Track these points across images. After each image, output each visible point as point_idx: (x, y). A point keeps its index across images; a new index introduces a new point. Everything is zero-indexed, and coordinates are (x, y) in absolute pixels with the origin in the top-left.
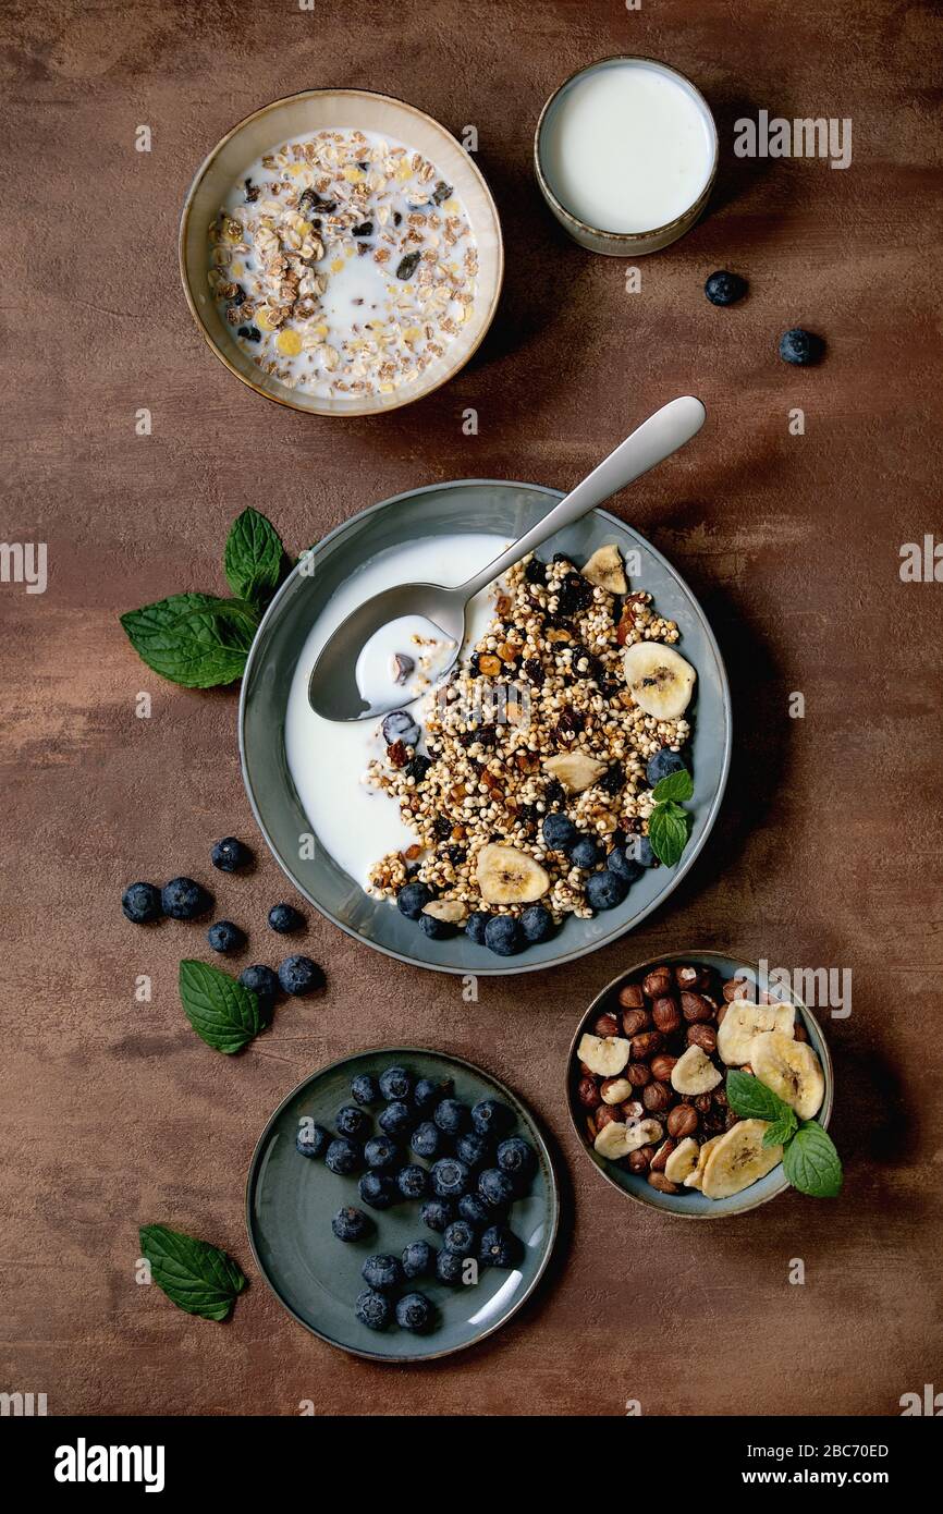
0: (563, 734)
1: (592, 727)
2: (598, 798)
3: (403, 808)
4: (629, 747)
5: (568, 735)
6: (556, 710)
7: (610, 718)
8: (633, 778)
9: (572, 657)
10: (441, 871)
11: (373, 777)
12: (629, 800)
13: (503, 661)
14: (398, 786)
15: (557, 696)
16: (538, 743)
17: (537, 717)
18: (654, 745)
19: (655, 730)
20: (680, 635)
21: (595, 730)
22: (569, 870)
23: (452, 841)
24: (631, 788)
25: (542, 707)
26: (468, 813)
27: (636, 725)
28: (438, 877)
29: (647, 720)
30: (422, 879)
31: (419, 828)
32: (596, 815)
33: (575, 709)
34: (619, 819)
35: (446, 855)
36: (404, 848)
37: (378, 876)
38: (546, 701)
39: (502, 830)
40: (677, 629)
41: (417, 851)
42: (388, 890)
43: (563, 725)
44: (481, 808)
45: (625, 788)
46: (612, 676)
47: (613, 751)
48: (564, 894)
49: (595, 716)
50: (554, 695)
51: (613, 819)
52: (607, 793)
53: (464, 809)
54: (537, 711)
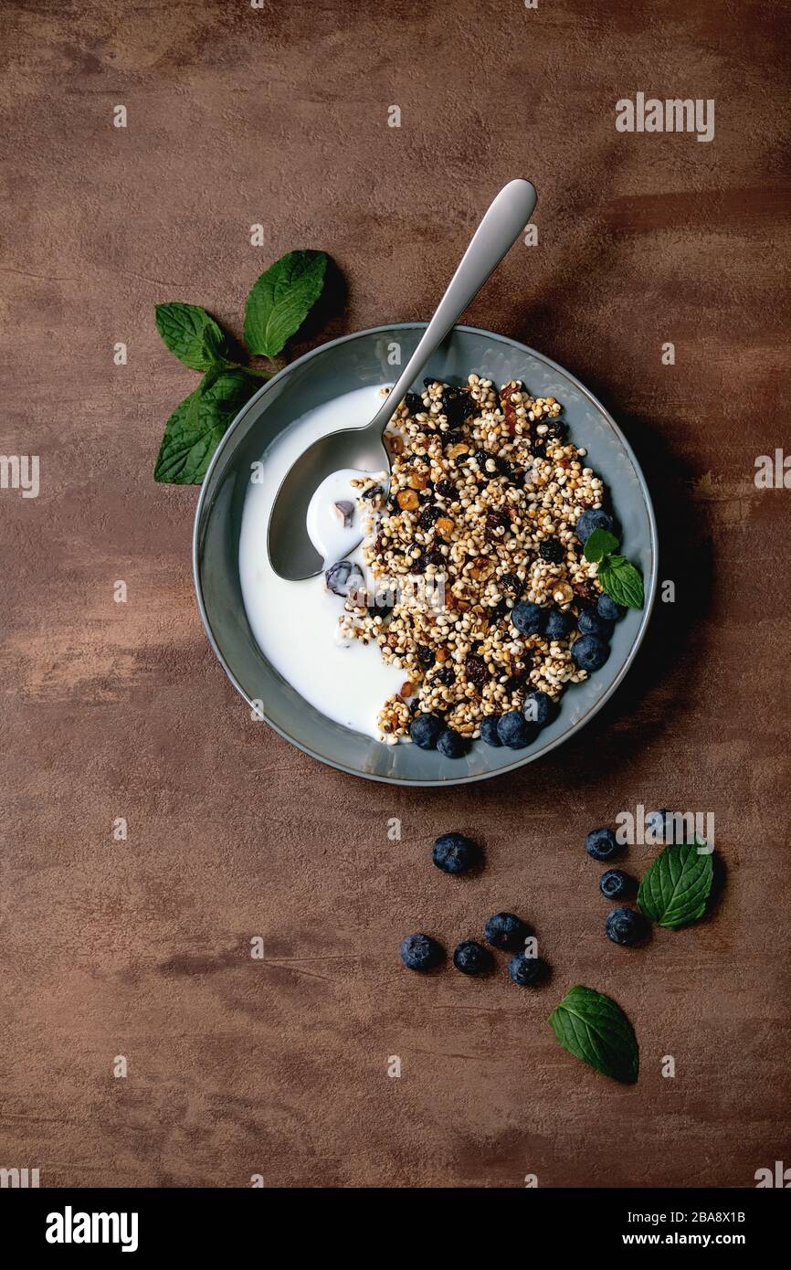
0: (494, 531)
1: (518, 516)
2: (548, 572)
3: (382, 647)
4: (556, 521)
5: (499, 531)
6: (481, 515)
7: (529, 503)
8: (570, 547)
9: (478, 462)
10: (439, 696)
11: (346, 629)
12: (574, 567)
13: (417, 491)
14: (371, 630)
15: (476, 502)
16: (476, 547)
17: (467, 527)
18: (577, 510)
19: (573, 497)
20: (562, 407)
21: (522, 518)
22: (549, 647)
23: (438, 665)
24: (571, 556)
25: (467, 517)
26: (445, 630)
27: (555, 499)
28: (439, 703)
29: (563, 491)
30: (425, 710)
31: (402, 662)
32: (551, 587)
33: (495, 507)
34: (573, 587)
35: (437, 681)
37: (386, 723)
38: (469, 511)
39: (480, 636)
40: (556, 402)
41: (409, 688)
42: (400, 730)
43: (491, 524)
44: (454, 623)
45: (566, 557)
46: (517, 465)
47: (544, 529)
48: (557, 667)
49: (515, 505)
50: (473, 503)
51: (568, 588)
52: (553, 564)
53: (441, 627)
54: (465, 522)
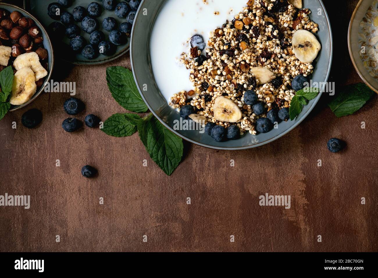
0: (261, 58)
1: (274, 59)
2: (269, 88)
3: (191, 74)
4: (286, 70)
5: (263, 60)
6: (261, 49)
7: (282, 57)
8: (285, 84)
9: (272, 29)
10: (200, 103)
11: (182, 59)
12: (282, 92)
13: (244, 24)
14: (191, 65)
15: (263, 43)
16: (250, 60)
17: (253, 50)
18: (297, 72)
19: (299, 66)
20: (319, 29)
21: (274, 60)
22: (251, 114)
23: (207, 92)
24: (283, 87)
25: (255, 47)
26: (216, 82)
27: (292, 63)
28: (198, 105)
29: (297, 61)
30: (192, 104)
31: (195, 84)
32: (267, 94)
33: (269, 50)
34: (276, 98)
35: (203, 97)
36: (188, 90)
37: (175, 99)
38: (258, 45)
39: (228, 92)
40: (318, 27)
41: (192, 93)
42: (177, 105)
43: (262, 55)
44: (221, 81)
45: (281, 87)
46: (287, 40)
47: (280, 71)
48: (246, 122)
49: (276, 55)
50: (261, 43)
51: (273, 97)
52: (274, 87)
53: (215, 80)
54: (253, 48)
